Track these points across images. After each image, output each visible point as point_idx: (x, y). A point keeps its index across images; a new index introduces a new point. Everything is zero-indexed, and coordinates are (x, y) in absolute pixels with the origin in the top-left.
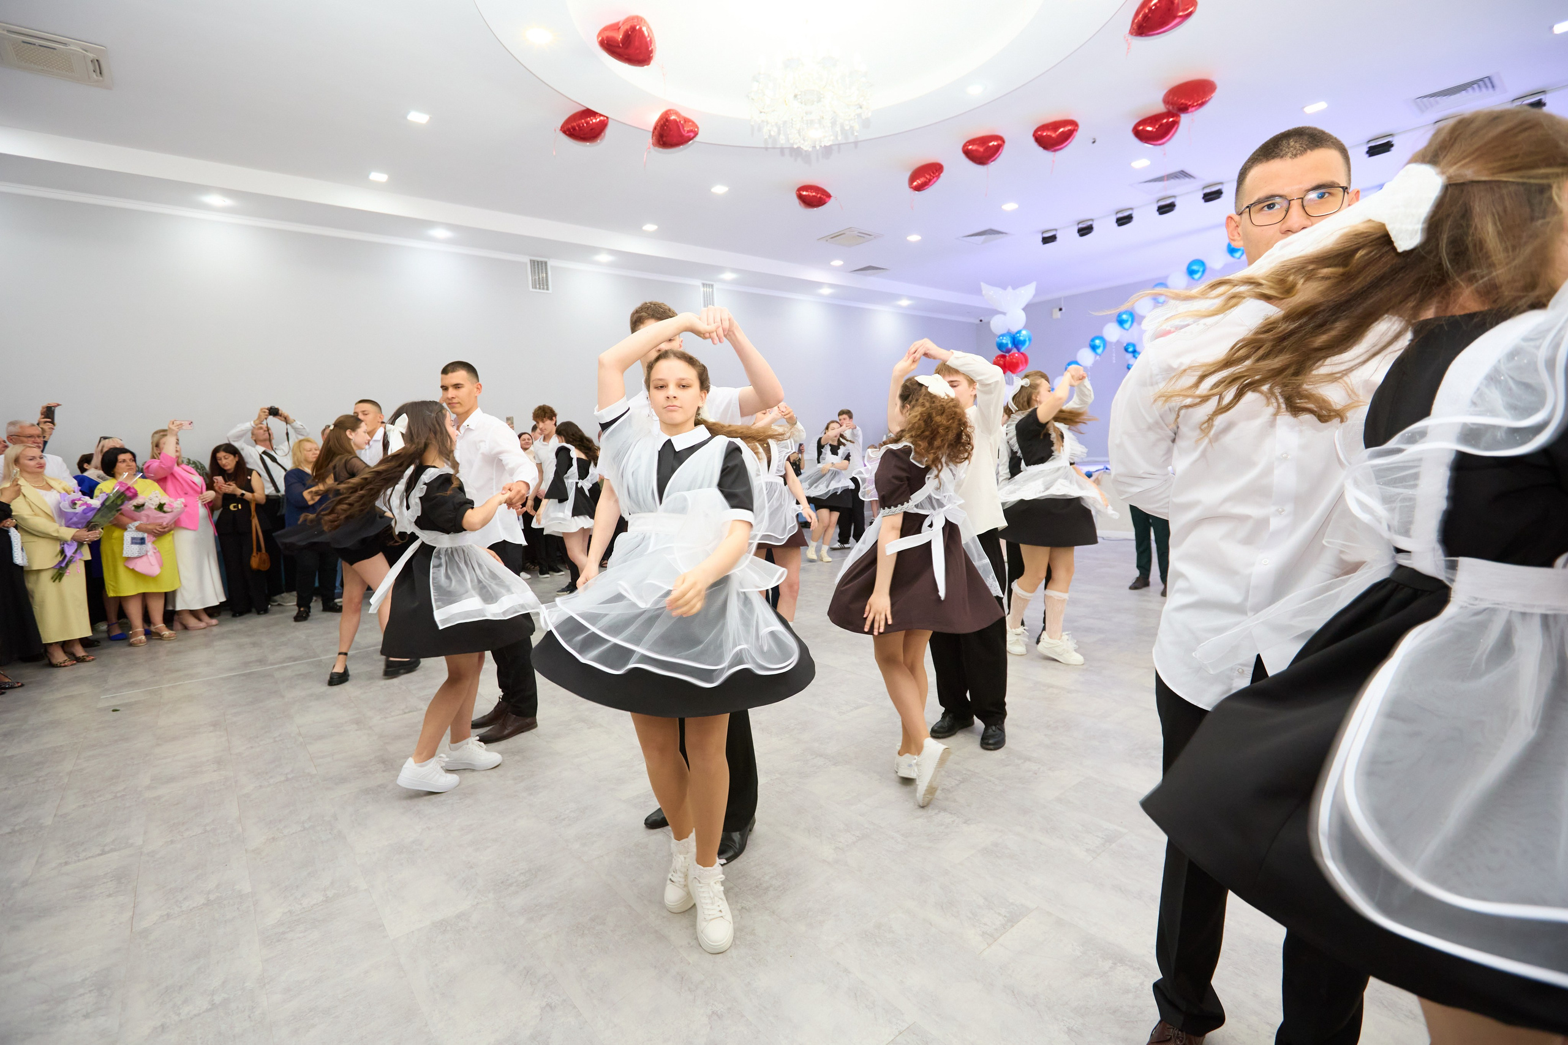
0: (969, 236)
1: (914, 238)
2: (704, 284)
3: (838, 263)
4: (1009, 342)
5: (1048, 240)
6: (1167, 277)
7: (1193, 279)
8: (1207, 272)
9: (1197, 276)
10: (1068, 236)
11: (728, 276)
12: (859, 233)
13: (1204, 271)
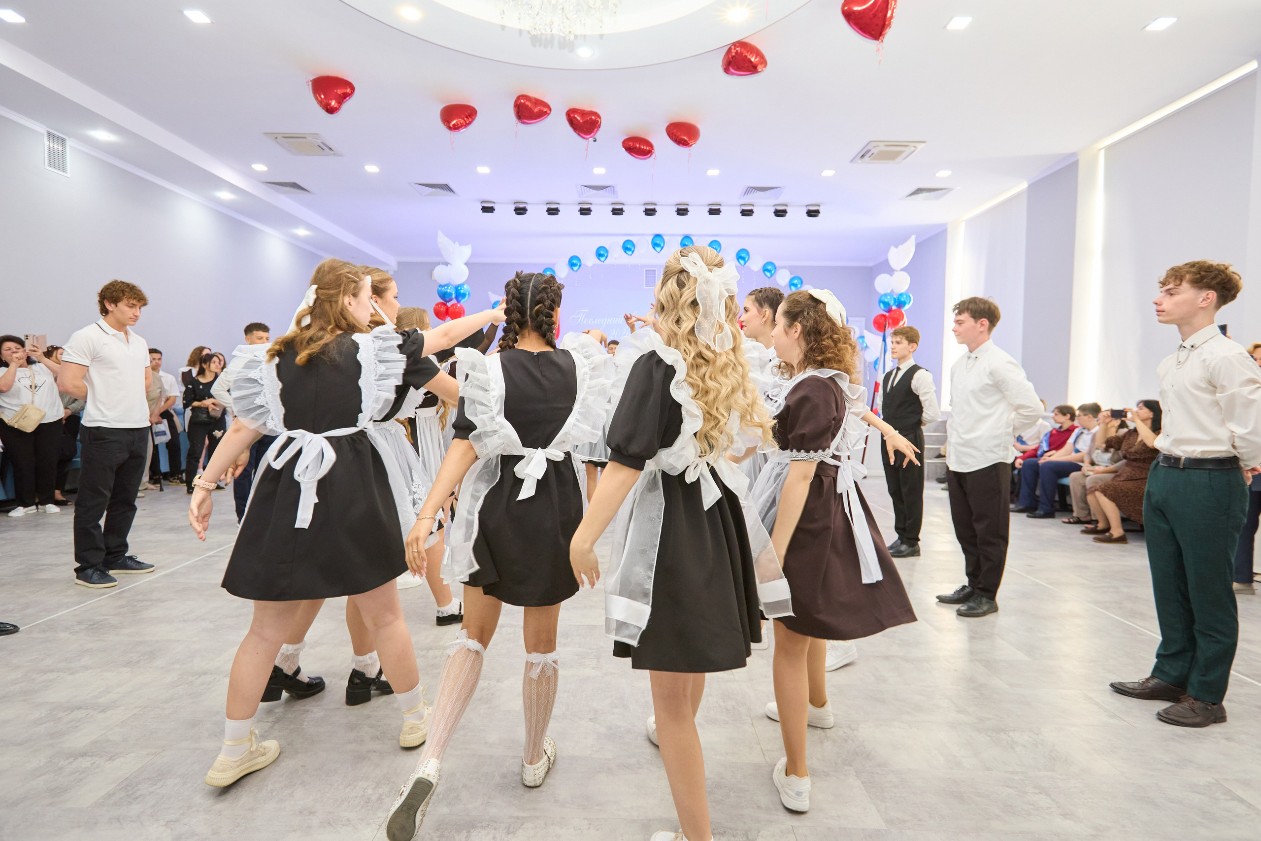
0: (420, 184)
1: (372, 169)
2: (49, 134)
3: (260, 167)
4: (453, 293)
5: (488, 210)
6: (554, 264)
7: (573, 269)
8: (582, 266)
9: (575, 268)
10: (505, 211)
11: (102, 135)
12: (323, 143)
13: (580, 266)
